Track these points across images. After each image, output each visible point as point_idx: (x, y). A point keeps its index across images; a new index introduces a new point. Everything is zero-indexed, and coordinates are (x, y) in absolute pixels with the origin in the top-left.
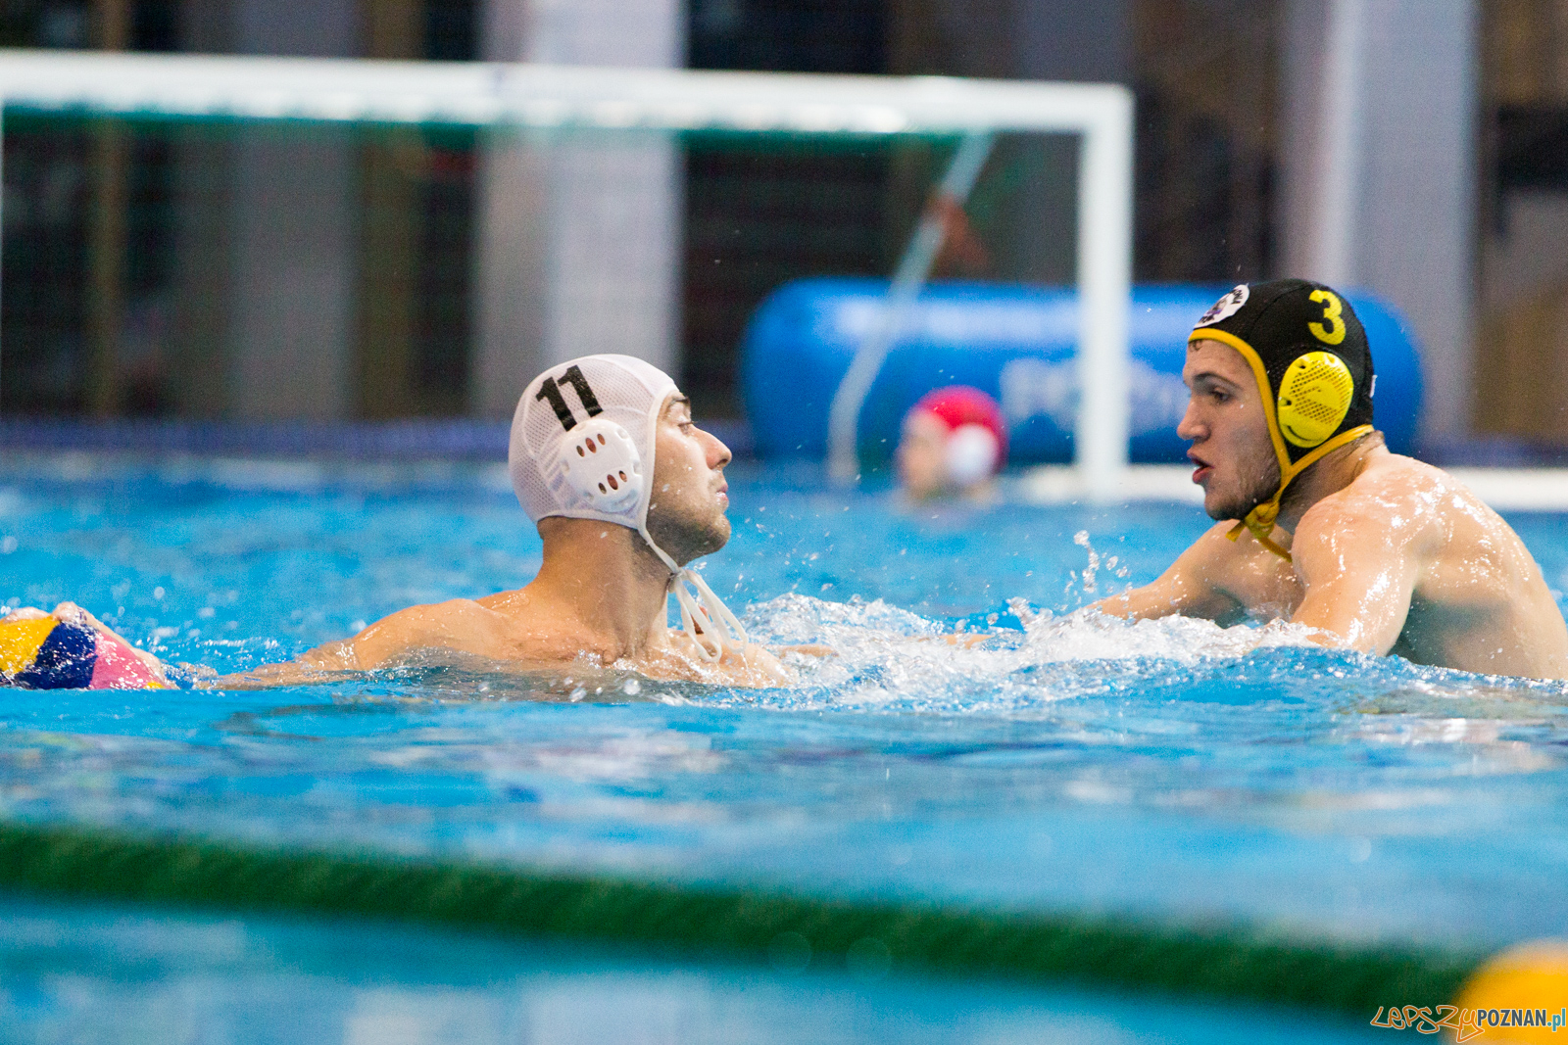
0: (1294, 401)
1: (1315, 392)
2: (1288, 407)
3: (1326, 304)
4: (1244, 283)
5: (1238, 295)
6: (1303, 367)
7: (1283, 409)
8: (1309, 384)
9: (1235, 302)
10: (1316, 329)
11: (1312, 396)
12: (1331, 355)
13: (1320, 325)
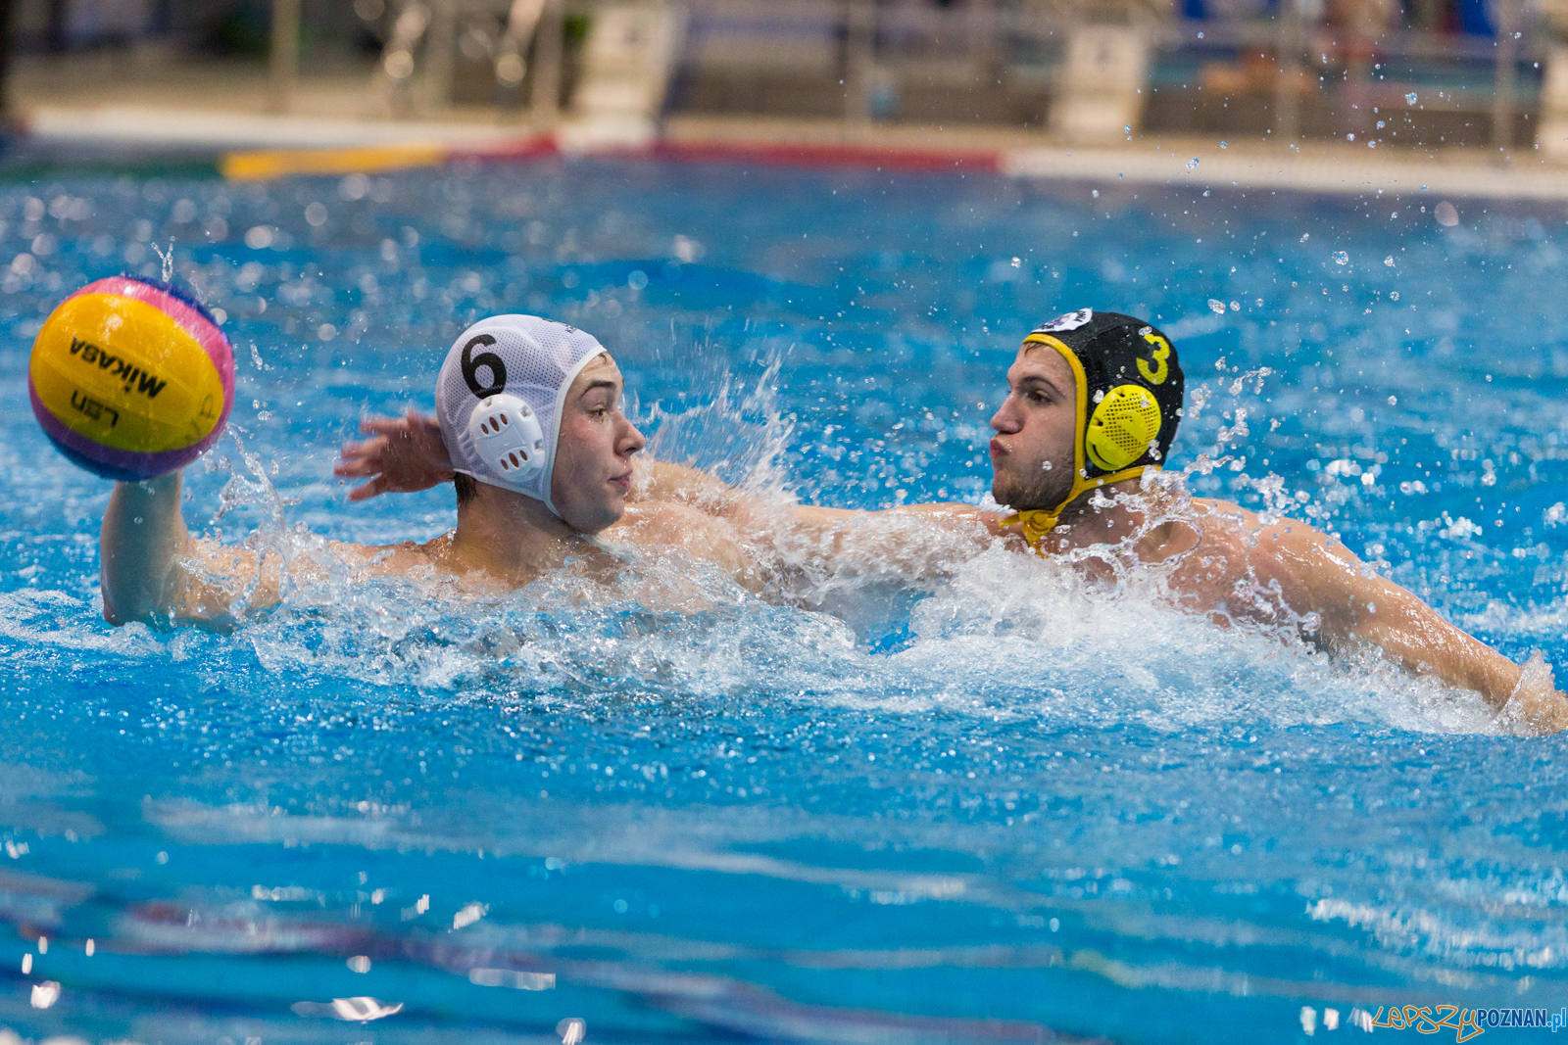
0: (1106, 423)
1: (1128, 420)
2: (1099, 428)
3: (1156, 346)
4: (1088, 307)
5: (1082, 315)
6: (1122, 396)
7: (1093, 427)
8: (1123, 412)
9: (1077, 320)
10: (1142, 365)
11: (1125, 424)
12: (1149, 393)
13: (1146, 363)
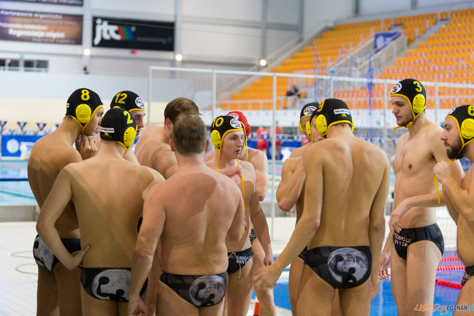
3: (417, 84)
6: (416, 98)
7: (414, 107)
8: (418, 101)
12: (420, 94)
